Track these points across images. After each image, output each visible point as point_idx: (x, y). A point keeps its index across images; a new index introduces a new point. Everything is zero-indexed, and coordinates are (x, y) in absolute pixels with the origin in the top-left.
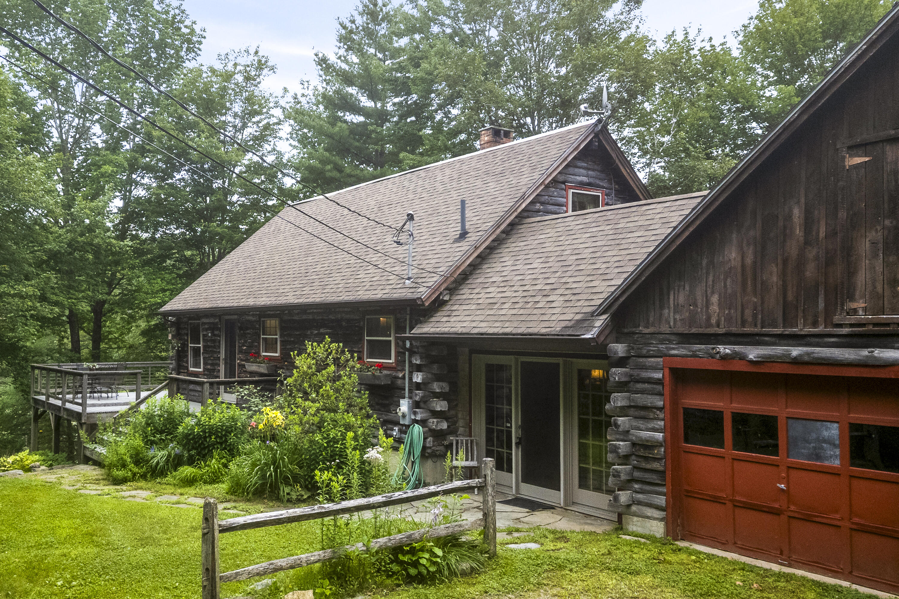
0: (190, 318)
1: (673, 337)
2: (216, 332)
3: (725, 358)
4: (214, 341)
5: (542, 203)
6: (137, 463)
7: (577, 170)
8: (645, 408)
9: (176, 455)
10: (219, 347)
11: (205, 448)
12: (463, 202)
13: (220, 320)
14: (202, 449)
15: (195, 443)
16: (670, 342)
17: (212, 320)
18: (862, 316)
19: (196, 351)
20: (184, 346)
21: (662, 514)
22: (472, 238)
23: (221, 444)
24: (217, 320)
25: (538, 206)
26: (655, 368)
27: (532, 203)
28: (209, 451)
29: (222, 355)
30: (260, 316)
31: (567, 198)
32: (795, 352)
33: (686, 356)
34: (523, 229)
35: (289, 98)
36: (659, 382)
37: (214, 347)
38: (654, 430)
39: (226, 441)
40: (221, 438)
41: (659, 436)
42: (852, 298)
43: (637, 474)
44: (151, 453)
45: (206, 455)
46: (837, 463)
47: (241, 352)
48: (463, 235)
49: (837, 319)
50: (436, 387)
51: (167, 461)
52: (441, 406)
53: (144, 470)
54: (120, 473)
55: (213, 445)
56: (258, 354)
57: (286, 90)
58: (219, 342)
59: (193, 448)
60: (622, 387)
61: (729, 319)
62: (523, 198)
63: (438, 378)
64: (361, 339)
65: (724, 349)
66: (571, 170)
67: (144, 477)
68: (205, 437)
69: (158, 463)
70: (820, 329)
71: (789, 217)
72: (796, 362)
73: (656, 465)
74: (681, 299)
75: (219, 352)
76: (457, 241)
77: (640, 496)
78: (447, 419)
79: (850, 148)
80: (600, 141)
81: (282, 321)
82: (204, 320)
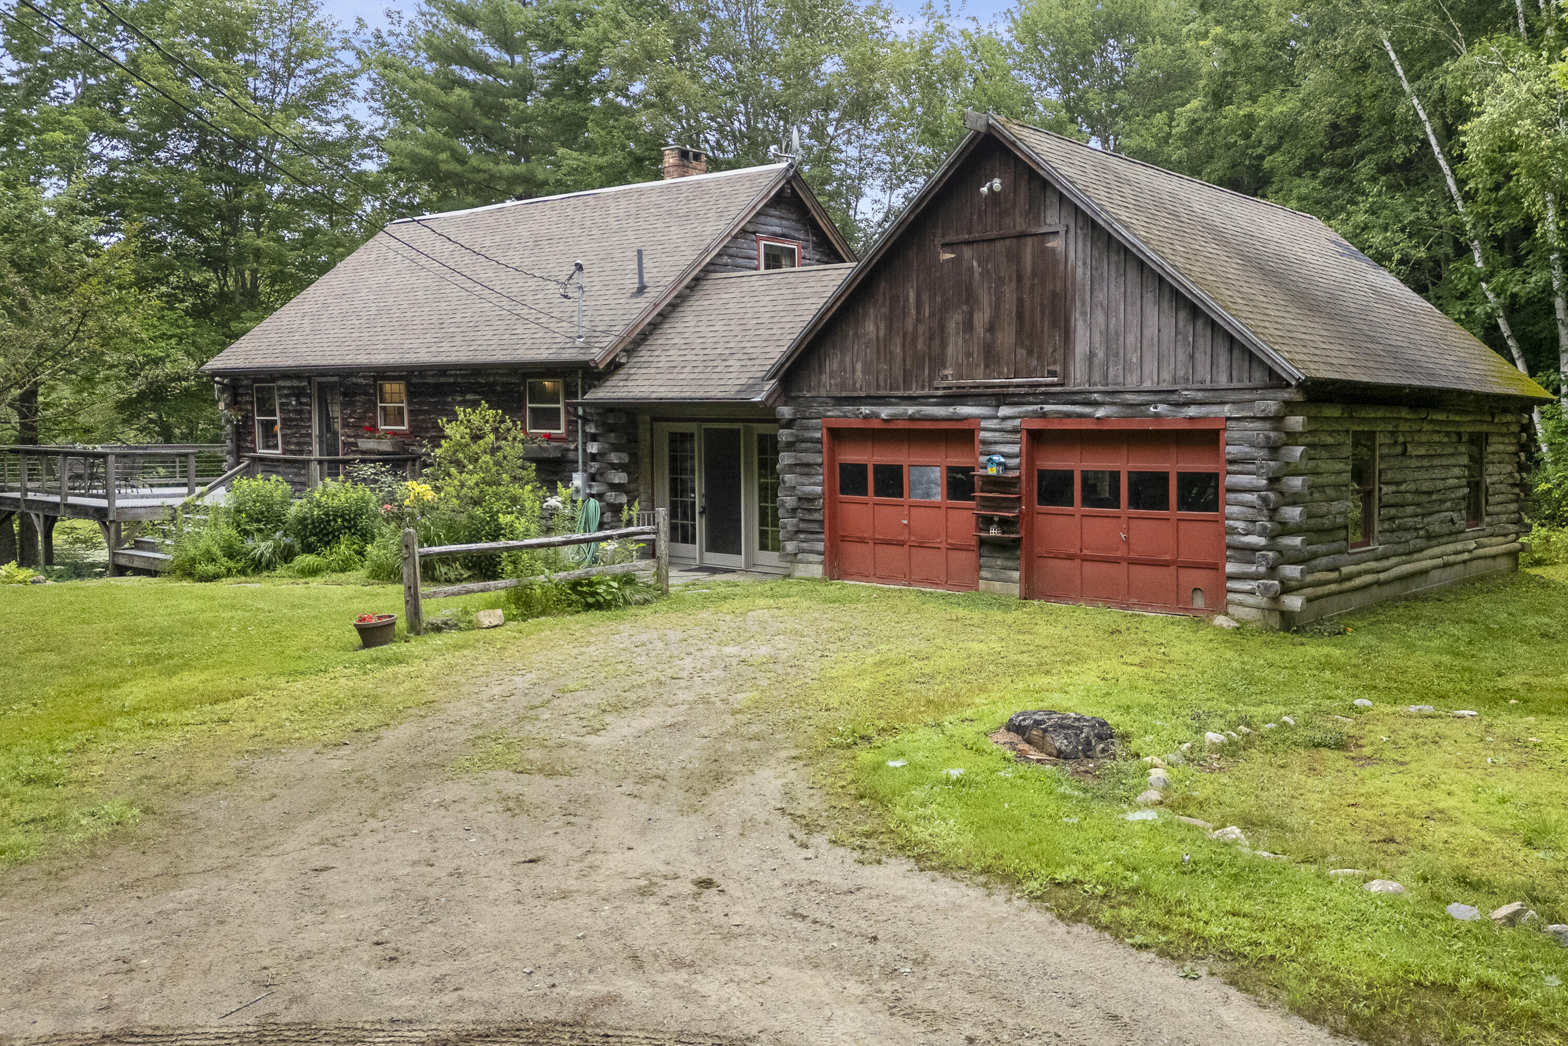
0: (255, 380)
1: (828, 400)
2: (304, 400)
3: (866, 417)
4: (300, 412)
5: (730, 256)
6: (231, 556)
7: (769, 219)
8: (808, 465)
9: (285, 545)
10: (310, 419)
11: (327, 534)
12: (640, 253)
13: (309, 383)
14: (325, 535)
15: (315, 528)
16: (827, 404)
17: (295, 383)
18: (951, 382)
19: (268, 427)
20: (248, 418)
21: (821, 559)
22: (652, 294)
23: (350, 529)
24: (305, 383)
25: (725, 259)
26: (816, 429)
27: (719, 255)
28: (334, 536)
29: (315, 431)
30: (375, 378)
31: (758, 250)
32: (911, 410)
33: (839, 417)
34: (707, 285)
36: (819, 441)
37: (302, 420)
38: (815, 484)
39: (355, 525)
40: (349, 521)
41: (819, 489)
42: (944, 366)
43: (802, 525)
44: (250, 544)
45: (330, 541)
46: (938, 498)
47: (345, 425)
48: (642, 289)
49: (936, 384)
50: (614, 458)
51: (274, 553)
52: (619, 478)
53: (241, 564)
54: (211, 569)
55: (339, 530)
56: (373, 429)
58: (310, 412)
59: (312, 534)
60: (790, 446)
61: (868, 385)
62: (707, 251)
63: (616, 448)
64: (521, 407)
65: (865, 410)
66: (762, 219)
67: (242, 572)
68: (329, 521)
69: (262, 554)
70: (926, 392)
71: (906, 299)
72: (912, 419)
73: (816, 516)
74: (835, 367)
75: (310, 427)
76: (634, 295)
77: (803, 545)
78: (626, 491)
79: (944, 245)
80: (792, 188)
81: (409, 385)
82: (282, 383)
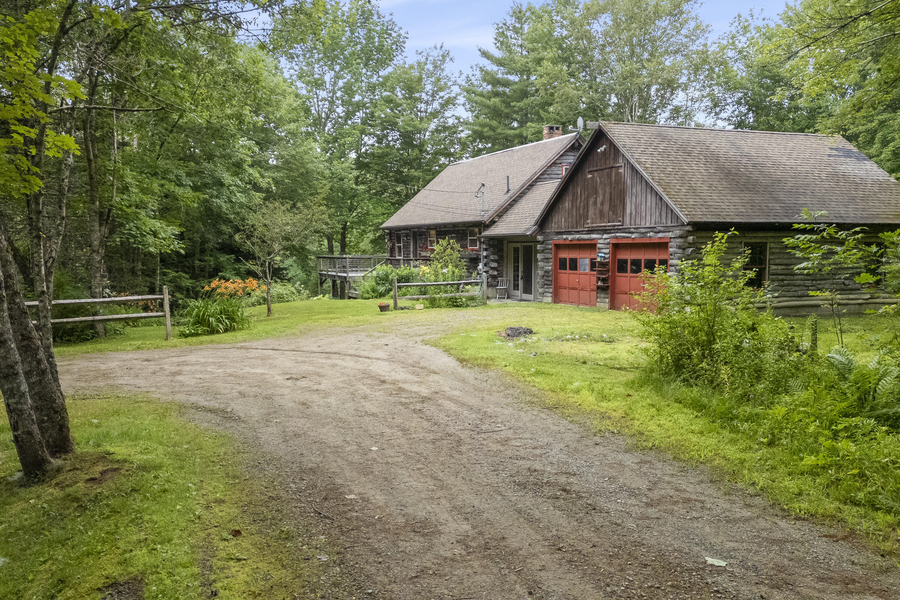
0: (396, 231)
1: (554, 233)
2: (409, 238)
3: (565, 239)
4: (407, 242)
5: (548, 174)
7: (568, 157)
8: (548, 259)
9: (389, 288)
10: (410, 245)
12: (508, 177)
13: (411, 231)
16: (554, 235)
17: (407, 232)
18: (590, 225)
19: (399, 248)
20: (394, 245)
21: (551, 295)
22: (511, 193)
24: (409, 232)
25: (546, 176)
26: (550, 244)
27: (542, 174)
29: (412, 249)
30: (428, 229)
31: (562, 171)
32: (577, 236)
33: (557, 240)
34: (535, 188)
35: (463, 77)
36: (551, 249)
37: (408, 245)
38: (550, 266)
41: (550, 268)
42: (587, 219)
43: (546, 282)
44: (379, 288)
46: (588, 271)
47: (420, 247)
48: (508, 191)
49: (585, 226)
50: (492, 257)
52: (494, 265)
56: (427, 248)
57: (461, 73)
58: (410, 243)
60: (543, 251)
61: (565, 227)
62: (535, 174)
63: (493, 254)
64: (467, 239)
65: (564, 237)
66: (565, 157)
67: (376, 297)
70: (581, 230)
71: (577, 193)
72: (578, 240)
73: (550, 278)
74: (556, 220)
75: (410, 248)
76: (505, 194)
77: (546, 290)
78: (497, 271)
79: (589, 172)
80: (578, 143)
81: (437, 231)
82: (403, 232)
